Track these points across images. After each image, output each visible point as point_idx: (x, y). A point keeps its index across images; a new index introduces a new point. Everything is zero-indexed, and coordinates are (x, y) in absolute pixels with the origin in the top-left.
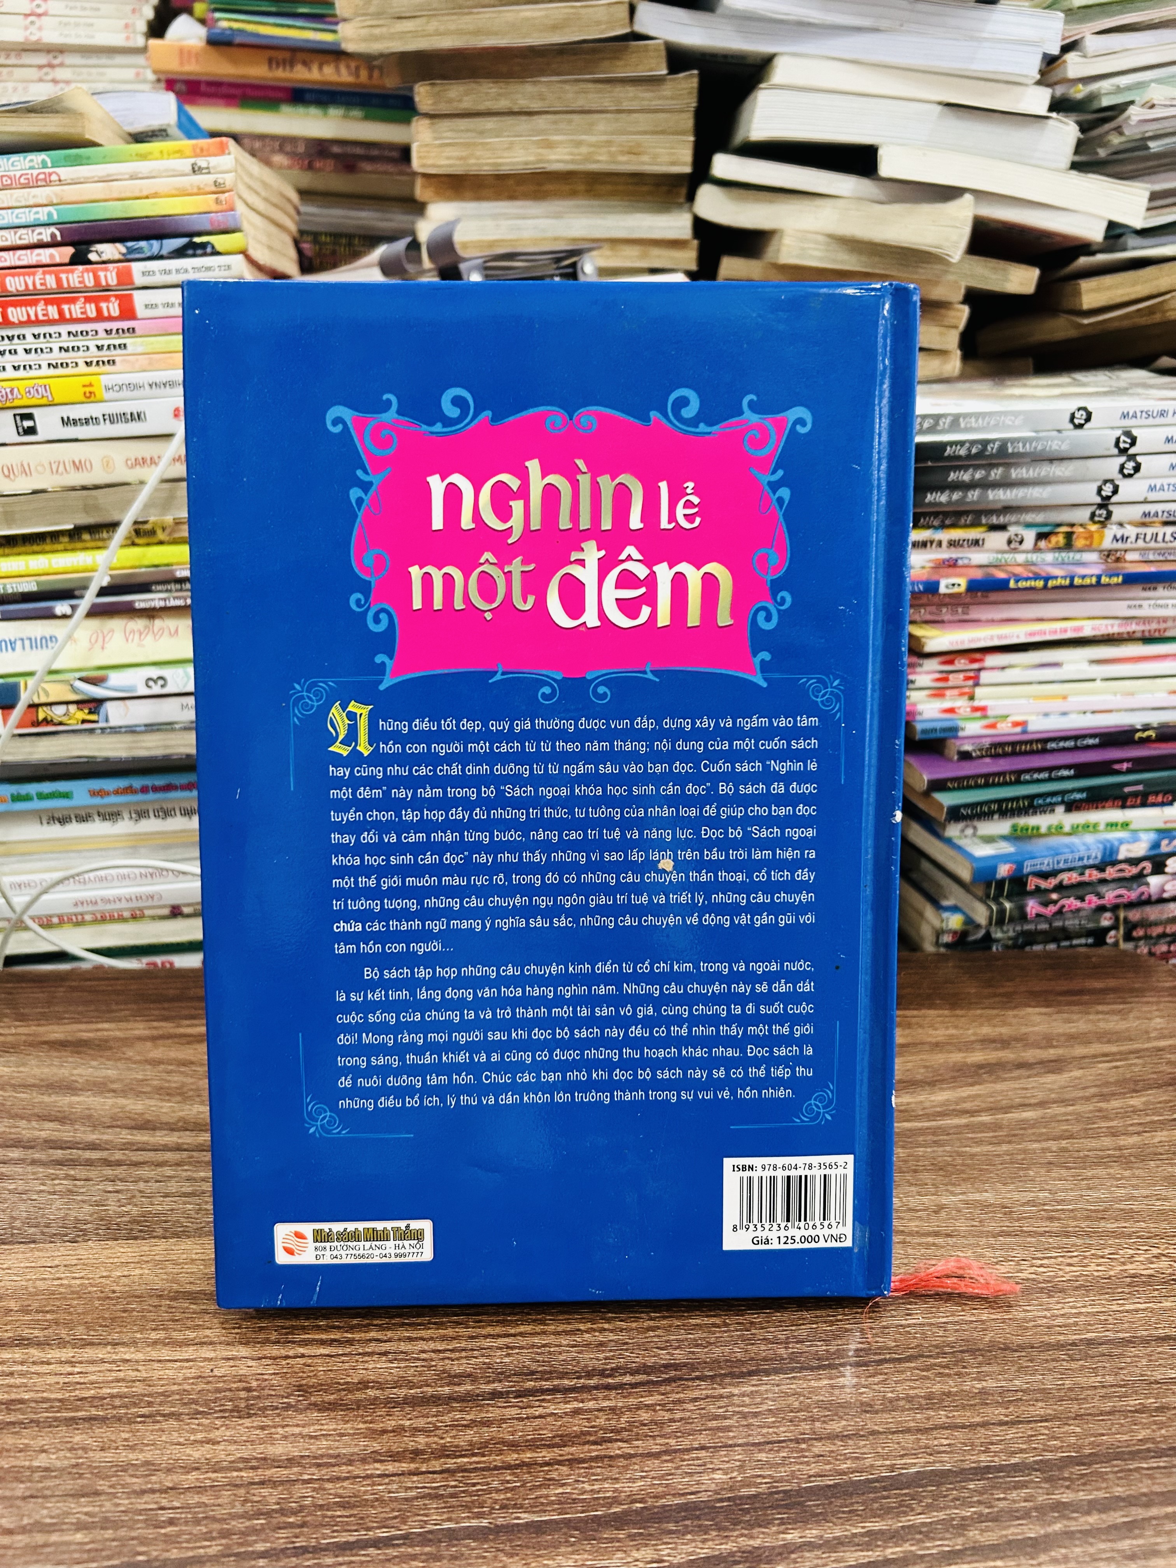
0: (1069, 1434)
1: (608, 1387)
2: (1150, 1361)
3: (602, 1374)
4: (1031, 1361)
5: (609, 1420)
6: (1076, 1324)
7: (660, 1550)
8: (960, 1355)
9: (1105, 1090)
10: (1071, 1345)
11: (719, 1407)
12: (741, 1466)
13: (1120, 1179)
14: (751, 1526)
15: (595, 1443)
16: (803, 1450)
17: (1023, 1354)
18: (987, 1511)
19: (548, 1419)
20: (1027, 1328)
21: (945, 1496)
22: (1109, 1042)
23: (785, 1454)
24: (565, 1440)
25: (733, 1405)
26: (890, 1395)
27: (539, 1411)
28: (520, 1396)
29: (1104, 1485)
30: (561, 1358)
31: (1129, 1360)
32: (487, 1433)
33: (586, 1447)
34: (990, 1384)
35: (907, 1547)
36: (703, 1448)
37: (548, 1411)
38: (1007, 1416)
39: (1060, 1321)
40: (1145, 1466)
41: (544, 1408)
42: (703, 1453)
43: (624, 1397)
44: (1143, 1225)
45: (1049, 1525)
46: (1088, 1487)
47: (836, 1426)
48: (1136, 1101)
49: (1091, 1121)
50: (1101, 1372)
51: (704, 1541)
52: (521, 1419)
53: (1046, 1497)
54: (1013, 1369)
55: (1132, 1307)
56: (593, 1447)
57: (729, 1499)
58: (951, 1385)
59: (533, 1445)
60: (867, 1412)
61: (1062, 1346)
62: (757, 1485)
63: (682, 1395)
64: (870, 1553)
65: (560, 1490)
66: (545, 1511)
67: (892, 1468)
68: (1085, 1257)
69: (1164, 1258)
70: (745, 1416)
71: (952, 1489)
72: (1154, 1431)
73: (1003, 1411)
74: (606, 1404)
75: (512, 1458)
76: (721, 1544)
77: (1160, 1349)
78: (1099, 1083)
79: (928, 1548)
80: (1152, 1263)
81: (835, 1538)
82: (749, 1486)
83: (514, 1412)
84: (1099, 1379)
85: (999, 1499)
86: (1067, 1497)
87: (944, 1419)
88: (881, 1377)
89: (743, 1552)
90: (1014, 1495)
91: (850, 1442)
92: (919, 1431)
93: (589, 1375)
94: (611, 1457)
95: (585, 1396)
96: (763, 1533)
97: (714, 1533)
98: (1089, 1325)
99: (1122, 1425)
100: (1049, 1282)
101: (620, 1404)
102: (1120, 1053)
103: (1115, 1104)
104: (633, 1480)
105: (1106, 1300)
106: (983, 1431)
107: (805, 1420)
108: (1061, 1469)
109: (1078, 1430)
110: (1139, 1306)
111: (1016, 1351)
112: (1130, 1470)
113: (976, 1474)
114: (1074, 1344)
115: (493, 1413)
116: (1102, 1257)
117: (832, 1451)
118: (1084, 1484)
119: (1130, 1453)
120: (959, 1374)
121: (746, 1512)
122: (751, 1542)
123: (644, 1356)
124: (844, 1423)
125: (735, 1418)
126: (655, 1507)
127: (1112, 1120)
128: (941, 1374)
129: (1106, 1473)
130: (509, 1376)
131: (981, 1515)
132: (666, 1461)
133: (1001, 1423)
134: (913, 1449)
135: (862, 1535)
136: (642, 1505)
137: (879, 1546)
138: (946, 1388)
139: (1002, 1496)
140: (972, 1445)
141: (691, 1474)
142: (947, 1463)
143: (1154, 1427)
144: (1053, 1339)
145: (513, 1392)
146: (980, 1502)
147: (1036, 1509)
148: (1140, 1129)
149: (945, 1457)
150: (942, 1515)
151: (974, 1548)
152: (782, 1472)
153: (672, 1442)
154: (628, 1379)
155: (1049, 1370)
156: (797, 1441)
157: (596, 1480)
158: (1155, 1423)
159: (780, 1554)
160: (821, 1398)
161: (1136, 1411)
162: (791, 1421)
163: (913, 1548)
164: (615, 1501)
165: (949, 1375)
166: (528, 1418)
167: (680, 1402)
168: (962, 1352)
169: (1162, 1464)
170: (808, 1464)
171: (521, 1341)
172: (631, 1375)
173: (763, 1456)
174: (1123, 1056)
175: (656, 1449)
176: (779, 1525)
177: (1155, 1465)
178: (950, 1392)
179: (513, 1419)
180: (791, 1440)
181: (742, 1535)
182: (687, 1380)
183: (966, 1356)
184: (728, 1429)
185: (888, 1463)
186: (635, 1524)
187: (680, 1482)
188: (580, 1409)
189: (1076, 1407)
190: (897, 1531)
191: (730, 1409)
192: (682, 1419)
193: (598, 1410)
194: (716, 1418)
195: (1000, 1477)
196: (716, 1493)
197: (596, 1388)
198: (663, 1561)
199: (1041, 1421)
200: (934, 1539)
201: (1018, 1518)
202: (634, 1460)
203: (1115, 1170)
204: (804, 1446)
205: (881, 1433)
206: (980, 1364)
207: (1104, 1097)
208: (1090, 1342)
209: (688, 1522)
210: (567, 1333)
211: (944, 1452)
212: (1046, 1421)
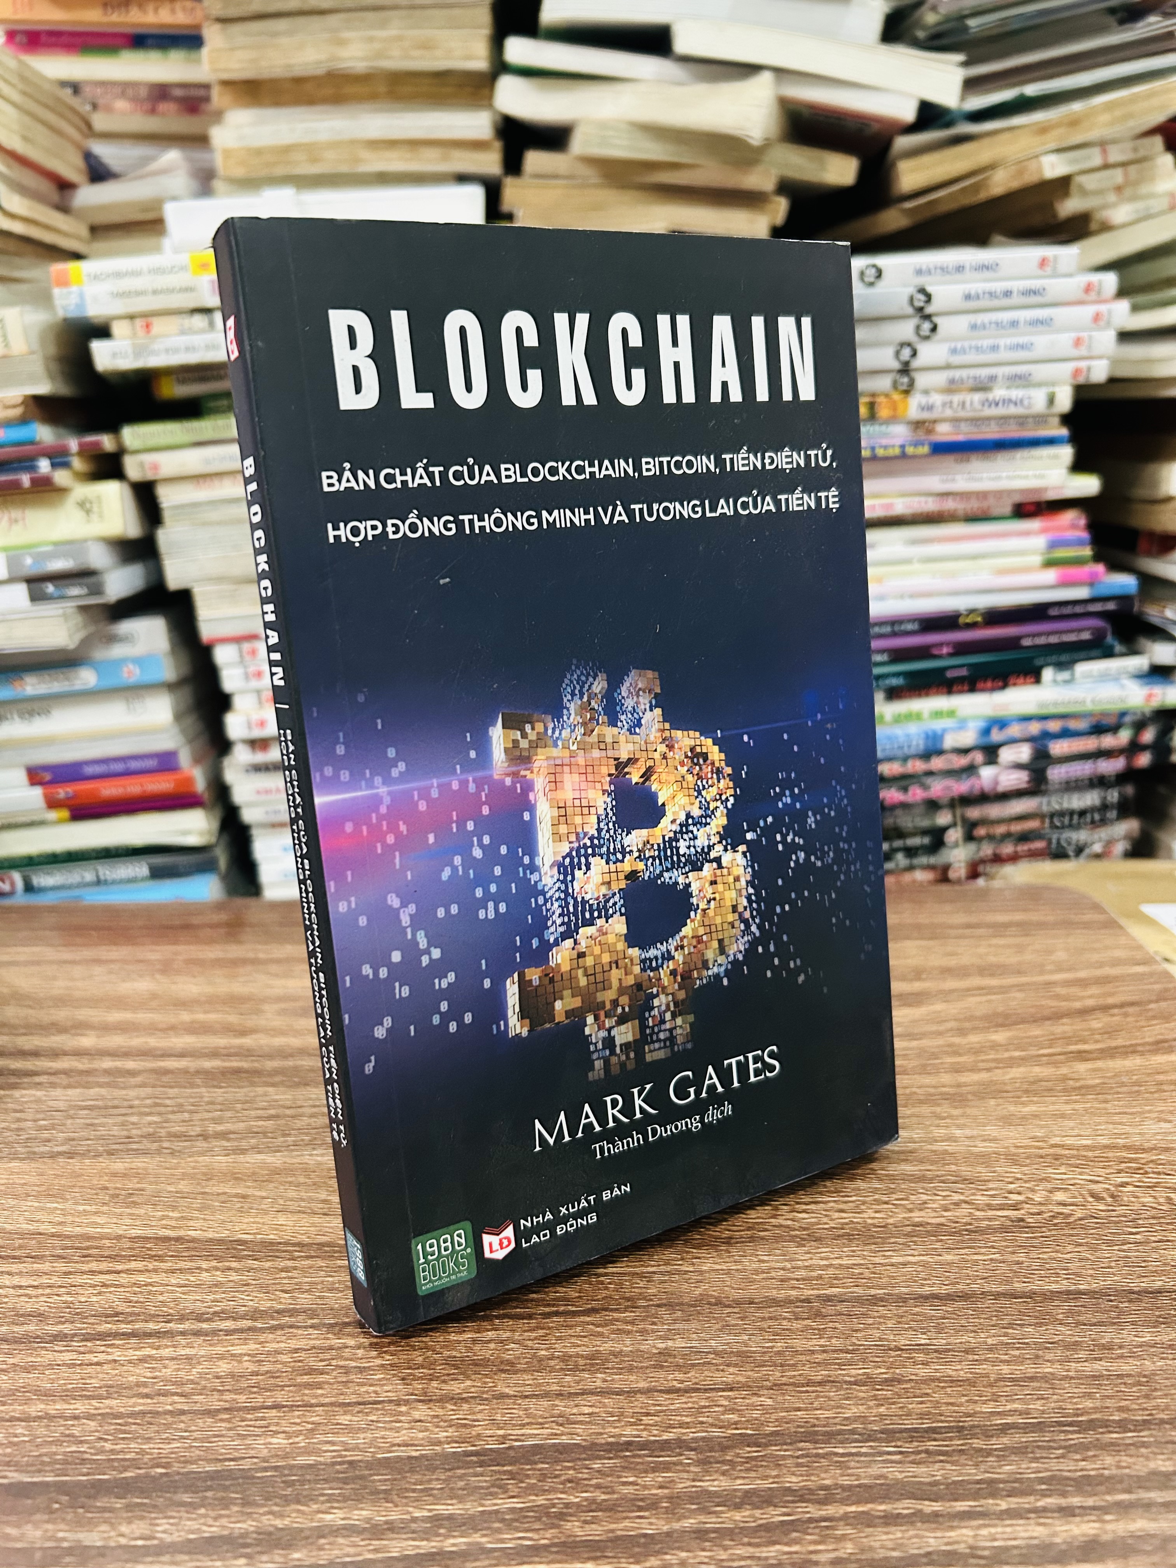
0: (754, 1407)
1: (197, 1333)
2: (899, 1323)
3: (200, 1318)
4: (742, 1319)
5: (178, 1370)
6: (820, 1277)
7: (157, 1525)
8: (653, 1310)
9: (967, 1025)
10: (803, 1301)
11: (321, 1361)
12: (312, 1430)
13: (944, 1118)
14: (287, 1500)
15: (147, 1396)
16: (401, 1413)
17: (736, 1310)
18: (604, 1497)
19: (105, 1367)
20: (753, 1281)
21: (556, 1477)
22: (992, 975)
23: (374, 1418)
24: (112, 1390)
25: (342, 1358)
26: (543, 1352)
27: (102, 1357)
28: (87, 1340)
29: (774, 1473)
30: (161, 1298)
31: (870, 1321)
32: (22, 1379)
33: (134, 1400)
34: (680, 1343)
35: (477, 1538)
36: (276, 1407)
37: (110, 1357)
38: (682, 1382)
39: (803, 1273)
40: (841, 1451)
41: (108, 1353)
42: (274, 1413)
43: (211, 1345)
44: (953, 1168)
45: (679, 1520)
46: (753, 1474)
47: (455, 1387)
48: (1000, 1036)
49: (935, 1056)
50: (829, 1333)
51: (215, 1519)
52: (74, 1365)
53: (689, 1483)
54: (717, 1326)
55: (901, 1260)
56: (141, 1401)
57: (276, 1468)
58: (627, 1345)
59: (68, 1396)
60: (503, 1371)
61: (791, 1302)
62: (319, 1452)
63: (283, 1345)
64: (424, 1543)
65: (74, 1448)
66: (39, 1471)
67: (504, 1439)
68: (864, 1203)
69: (964, 1205)
70: (347, 1371)
71: (569, 1468)
72: (870, 1408)
73: (680, 1376)
74: (187, 1351)
75: (37, 1408)
76: (239, 1522)
77: (917, 1309)
78: (961, 1016)
79: (502, 1541)
80: (946, 1211)
81: (386, 1522)
82: (309, 1454)
83: (67, 1357)
84: (822, 1342)
85: (625, 1484)
86: (716, 1484)
87: (599, 1383)
88: (541, 1332)
89: (259, 1534)
90: (648, 1479)
91: (465, 1406)
92: (560, 1395)
93: (182, 1318)
94: (158, 1413)
95: (165, 1342)
96: (298, 1511)
97: (235, 1509)
98: (836, 1279)
99: (830, 1399)
100: (805, 1229)
101: (202, 1353)
102: (1001, 987)
103: (974, 1039)
104: (169, 1441)
105: (871, 1251)
106: (642, 1398)
107: (421, 1378)
108: (724, 1449)
109: (769, 1402)
110: (911, 1259)
111: (729, 1306)
112: (817, 1455)
113: (610, 1451)
114: (808, 1301)
115: (46, 1357)
116: (886, 1203)
117: (437, 1416)
118: (748, 1470)
119: (825, 1434)
120: (643, 1332)
121: (291, 1484)
122: (279, 1523)
123: (262, 1299)
124: (469, 1383)
125: (334, 1373)
126: (179, 1473)
127: (960, 1055)
128: (620, 1331)
129: (784, 1457)
130: (86, 1318)
131: (593, 1501)
132: (222, 1420)
133: (669, 1391)
134: (542, 1417)
135: (425, 1519)
136: (163, 1471)
137: (439, 1535)
138: (618, 1347)
139: (631, 1479)
140: (622, 1414)
141: (244, 1437)
142: (580, 1435)
143: (871, 1403)
144: (782, 1294)
145: (83, 1335)
146: (598, 1487)
147: (670, 1498)
148: (993, 1065)
149: (579, 1429)
150: (541, 1500)
151: (564, 1544)
152: (361, 1439)
153: (242, 1398)
154: (229, 1324)
155: (761, 1329)
156: (398, 1403)
157: (123, 1439)
158: (875, 1397)
159: (307, 1538)
160: (454, 1353)
161: (855, 1383)
162: (403, 1379)
163: (484, 1540)
164: (135, 1464)
165: (629, 1332)
166: (80, 1365)
167: (277, 1352)
168: (659, 1306)
169: (864, 1450)
170: (398, 1430)
171: (124, 1279)
172: (234, 1319)
173: (344, 1419)
174: (1003, 990)
175: (218, 1405)
176: (323, 1503)
177: (854, 1450)
178: (621, 1351)
179: (63, 1365)
180: (390, 1401)
181: (271, 1513)
182: (298, 1327)
183: (662, 1311)
184: (319, 1385)
185: (501, 1432)
186: (143, 1492)
187: (225, 1446)
188: (149, 1356)
189: (778, 1374)
190: (472, 1517)
191: (334, 1363)
192: (267, 1372)
193: (173, 1359)
194: (311, 1371)
195: (639, 1456)
196: (265, 1460)
197: (183, 1333)
198: (154, 1538)
199: (723, 1390)
200: (517, 1530)
201: (640, 1509)
202: (183, 1418)
203: (944, 1109)
204: (403, 1409)
205: (508, 1396)
206: (675, 1321)
207: (962, 1032)
208: (828, 1299)
209: (209, 1494)
210: (181, 1271)
211: (581, 1423)
212: (731, 1390)
